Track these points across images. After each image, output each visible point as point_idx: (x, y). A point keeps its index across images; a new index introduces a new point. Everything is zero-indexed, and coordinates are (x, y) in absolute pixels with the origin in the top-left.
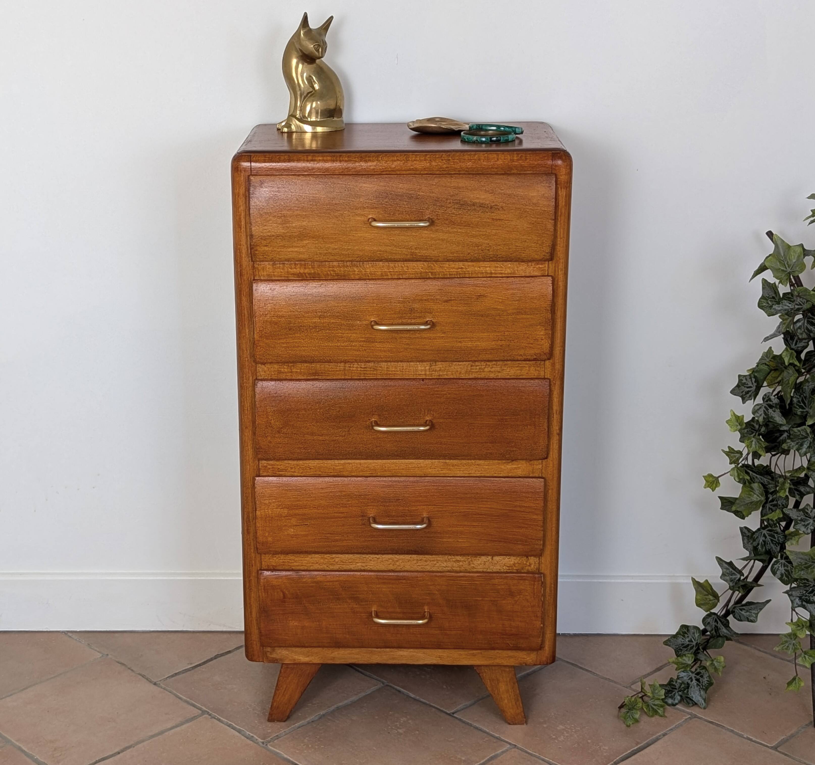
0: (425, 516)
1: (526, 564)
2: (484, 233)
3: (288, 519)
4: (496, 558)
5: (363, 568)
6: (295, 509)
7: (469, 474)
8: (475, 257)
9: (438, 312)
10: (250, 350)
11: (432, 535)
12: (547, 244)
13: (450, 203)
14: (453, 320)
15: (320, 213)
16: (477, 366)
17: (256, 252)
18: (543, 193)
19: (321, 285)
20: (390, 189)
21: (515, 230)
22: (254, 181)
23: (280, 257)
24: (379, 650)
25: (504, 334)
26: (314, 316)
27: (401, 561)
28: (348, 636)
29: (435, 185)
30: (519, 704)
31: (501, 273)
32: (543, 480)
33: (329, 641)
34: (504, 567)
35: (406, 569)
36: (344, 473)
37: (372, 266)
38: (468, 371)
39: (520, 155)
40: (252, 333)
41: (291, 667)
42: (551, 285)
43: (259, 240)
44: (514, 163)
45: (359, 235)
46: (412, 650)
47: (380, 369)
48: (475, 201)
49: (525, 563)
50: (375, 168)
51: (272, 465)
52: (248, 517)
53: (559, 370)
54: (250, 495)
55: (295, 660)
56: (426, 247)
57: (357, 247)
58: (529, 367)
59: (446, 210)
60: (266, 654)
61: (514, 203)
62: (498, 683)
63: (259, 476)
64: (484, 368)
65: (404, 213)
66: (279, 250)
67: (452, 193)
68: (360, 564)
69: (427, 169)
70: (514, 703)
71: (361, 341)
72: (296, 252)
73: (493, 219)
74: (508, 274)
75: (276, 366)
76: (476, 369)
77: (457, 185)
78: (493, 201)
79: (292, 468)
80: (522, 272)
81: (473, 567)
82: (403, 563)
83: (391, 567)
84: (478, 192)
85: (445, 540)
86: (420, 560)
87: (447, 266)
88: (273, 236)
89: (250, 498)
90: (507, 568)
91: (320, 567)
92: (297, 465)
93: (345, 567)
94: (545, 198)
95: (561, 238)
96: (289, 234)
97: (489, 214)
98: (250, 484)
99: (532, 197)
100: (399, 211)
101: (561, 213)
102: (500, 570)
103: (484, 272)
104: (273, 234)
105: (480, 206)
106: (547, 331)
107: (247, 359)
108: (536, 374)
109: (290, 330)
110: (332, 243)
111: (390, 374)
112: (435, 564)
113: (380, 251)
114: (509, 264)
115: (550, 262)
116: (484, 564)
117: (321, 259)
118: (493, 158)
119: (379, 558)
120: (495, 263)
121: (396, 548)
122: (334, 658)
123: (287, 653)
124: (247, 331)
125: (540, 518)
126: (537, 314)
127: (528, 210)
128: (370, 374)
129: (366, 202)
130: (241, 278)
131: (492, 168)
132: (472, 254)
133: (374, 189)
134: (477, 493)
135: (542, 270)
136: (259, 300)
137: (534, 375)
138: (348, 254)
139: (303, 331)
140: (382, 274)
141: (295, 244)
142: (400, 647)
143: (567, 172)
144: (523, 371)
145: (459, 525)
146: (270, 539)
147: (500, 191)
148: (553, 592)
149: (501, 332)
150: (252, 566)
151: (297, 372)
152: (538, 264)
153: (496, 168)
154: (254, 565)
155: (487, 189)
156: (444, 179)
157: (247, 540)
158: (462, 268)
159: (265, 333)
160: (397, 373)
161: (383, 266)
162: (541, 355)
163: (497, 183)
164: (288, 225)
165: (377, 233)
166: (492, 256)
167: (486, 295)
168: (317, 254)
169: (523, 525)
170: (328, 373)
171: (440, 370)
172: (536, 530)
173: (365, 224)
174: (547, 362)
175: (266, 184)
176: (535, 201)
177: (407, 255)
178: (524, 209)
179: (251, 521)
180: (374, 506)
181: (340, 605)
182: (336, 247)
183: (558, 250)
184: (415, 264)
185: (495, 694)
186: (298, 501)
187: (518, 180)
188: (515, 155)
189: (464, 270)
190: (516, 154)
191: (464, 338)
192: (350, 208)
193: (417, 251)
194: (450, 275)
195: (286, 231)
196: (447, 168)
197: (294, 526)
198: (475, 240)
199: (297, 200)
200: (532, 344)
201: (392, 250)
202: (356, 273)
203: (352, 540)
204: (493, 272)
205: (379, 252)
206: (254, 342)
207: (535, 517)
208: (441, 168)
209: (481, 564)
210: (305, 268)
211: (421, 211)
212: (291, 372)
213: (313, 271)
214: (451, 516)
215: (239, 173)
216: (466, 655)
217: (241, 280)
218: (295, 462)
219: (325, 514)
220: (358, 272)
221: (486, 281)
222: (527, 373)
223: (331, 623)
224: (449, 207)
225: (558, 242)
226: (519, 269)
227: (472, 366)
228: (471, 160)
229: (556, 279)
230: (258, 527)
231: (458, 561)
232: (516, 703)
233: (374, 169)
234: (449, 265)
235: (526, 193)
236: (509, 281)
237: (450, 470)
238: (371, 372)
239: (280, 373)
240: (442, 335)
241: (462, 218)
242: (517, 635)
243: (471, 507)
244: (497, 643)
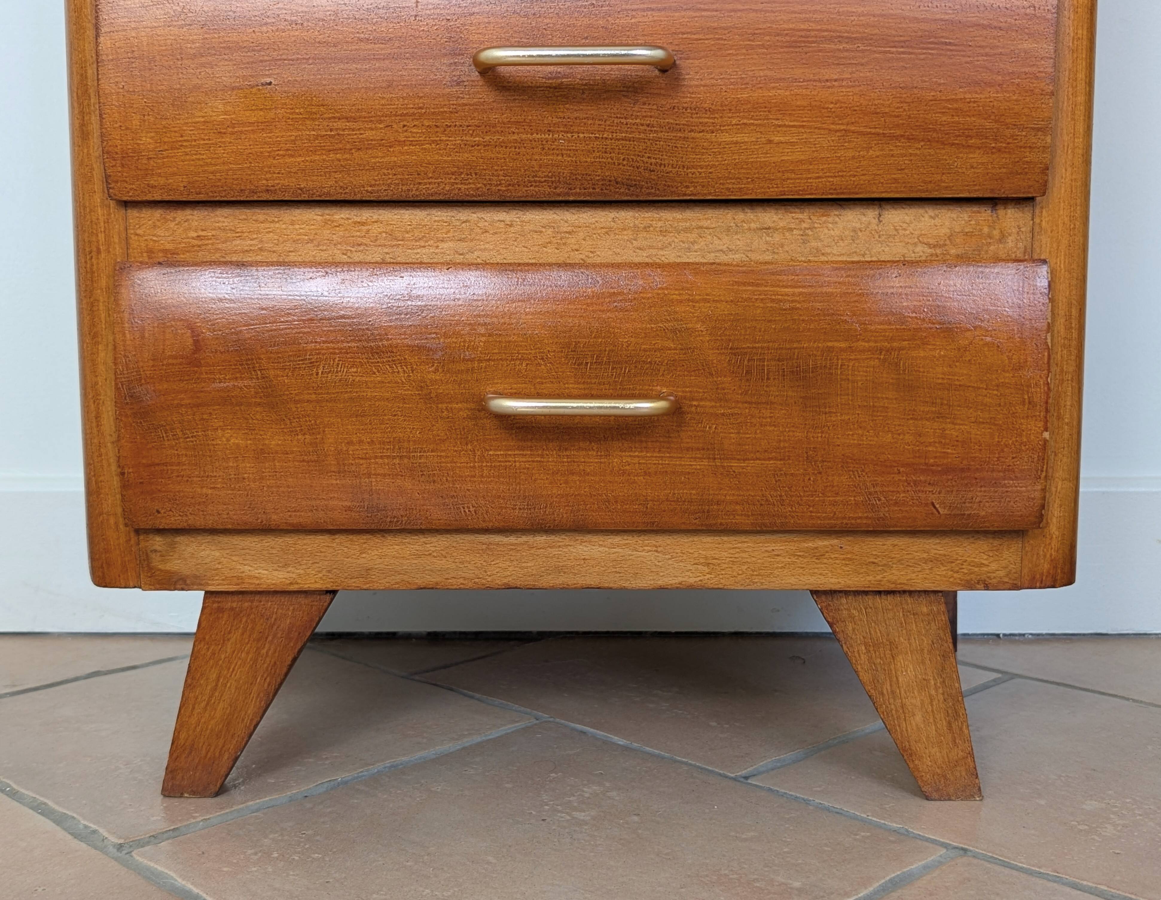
3: (203, 65)
4: (893, 218)
5: (459, 259)
27: (581, 235)
28: (408, 484)
30: (961, 730)
33: (348, 504)
34: (919, 249)
41: (232, 609)
49: (986, 230)
60: (148, 559)
62: (893, 657)
68: (451, 244)
81: (818, 248)
85: (726, 138)
90: (929, 251)
102: (904, 255)
112: (694, 243)
116: (855, 237)
121: (567, 173)
123: (217, 554)
146: (147, 140)
150: (99, 251)
185: (882, 694)
209: (841, 238)
232: (947, 727)
242: (962, 470)
243: (815, 11)
244: (896, 503)
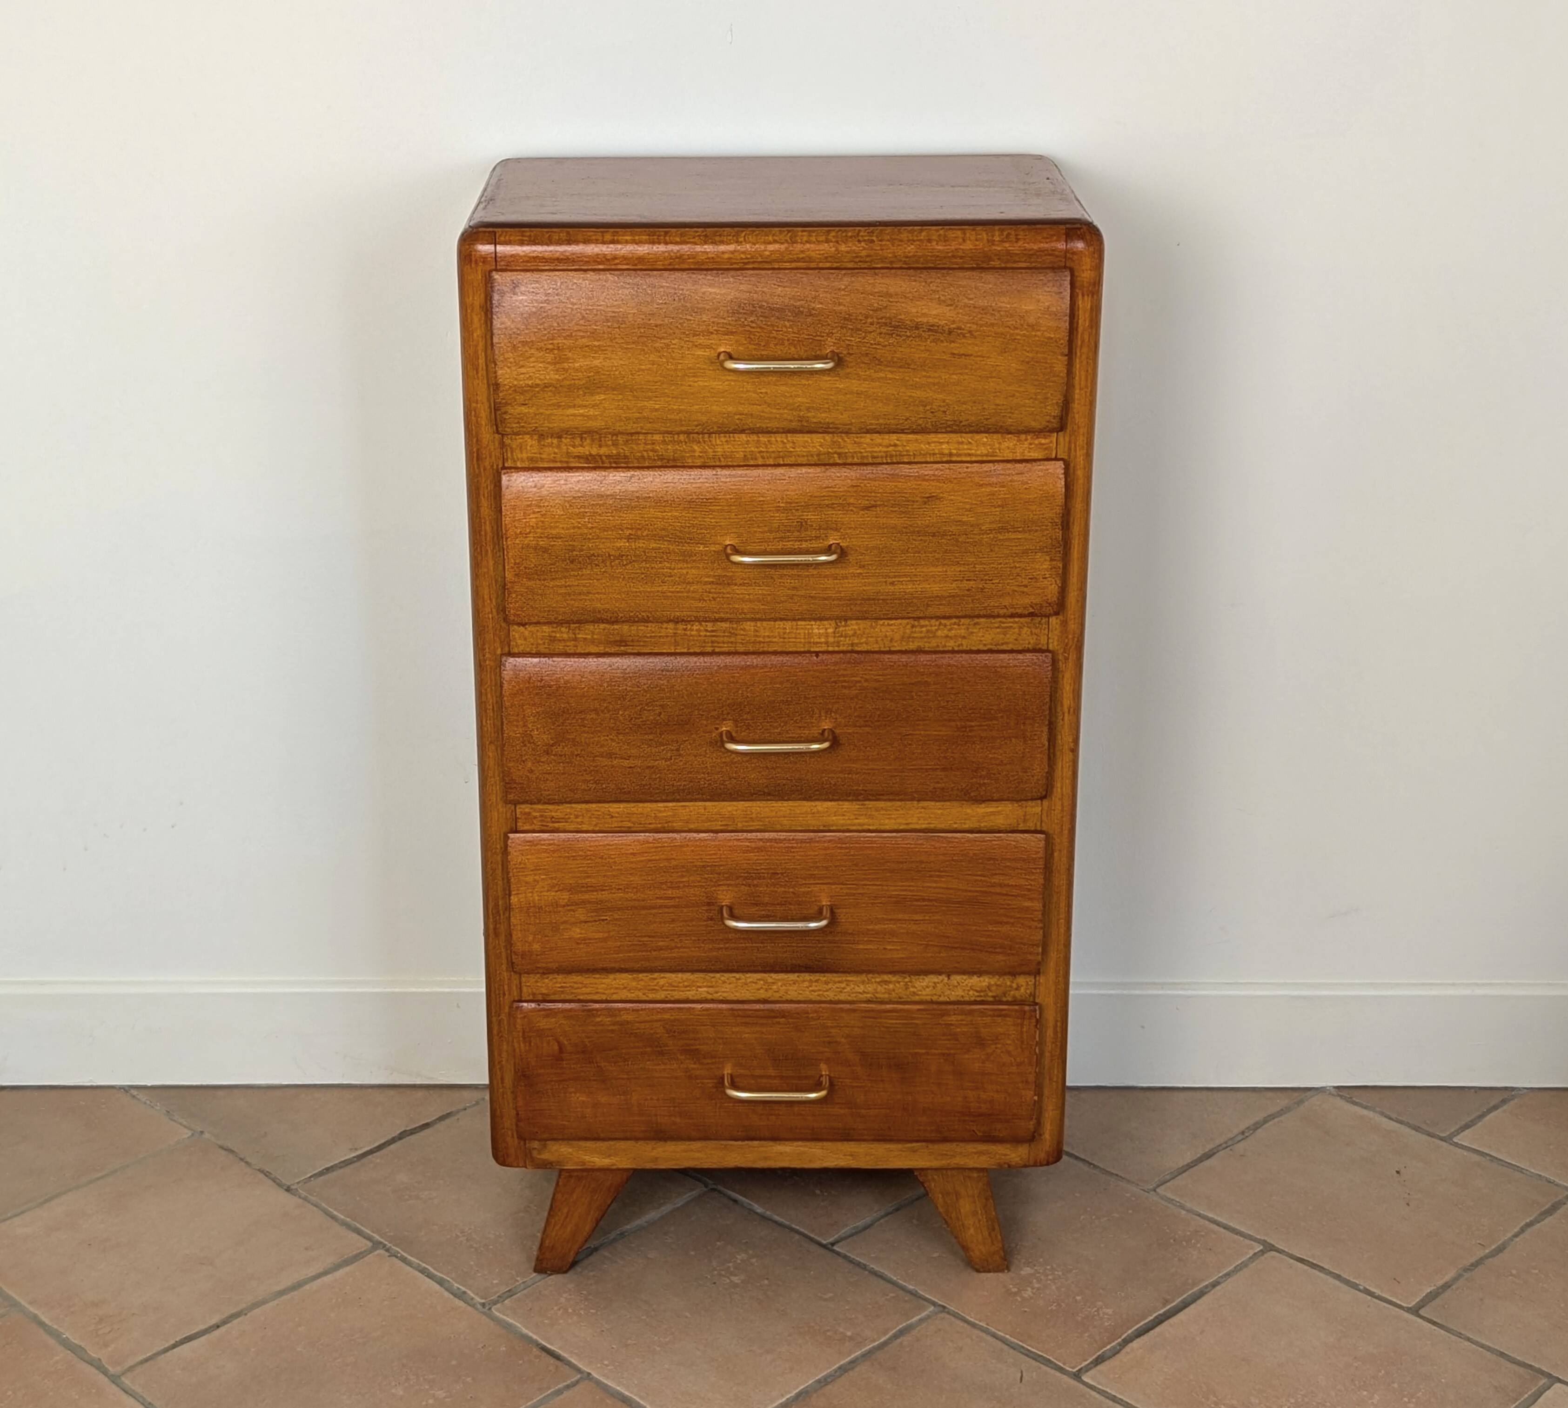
0: (824, 903)
1: (1011, 986)
2: (936, 381)
3: (570, 910)
4: (956, 979)
5: (709, 997)
6: (582, 892)
7: (907, 824)
8: (920, 425)
9: (850, 528)
10: (497, 598)
11: (837, 939)
12: (1054, 401)
13: (872, 324)
14: (879, 542)
15: (628, 343)
16: (922, 626)
17: (505, 416)
18: (1047, 304)
19: (631, 477)
20: (760, 298)
21: (994, 375)
22: (500, 281)
23: (551, 426)
24: (740, 1143)
25: (974, 567)
26: (618, 536)
27: (780, 984)
28: (678, 1119)
29: (844, 290)
30: (996, 1236)
31: (970, 455)
32: (1043, 836)
33: (644, 1128)
34: (971, 993)
35: (789, 997)
36: (675, 824)
37: (726, 441)
38: (907, 635)
39: (1005, 233)
40: (501, 568)
41: (577, 1175)
42: (1062, 476)
43: (510, 394)
44: (994, 247)
45: (701, 383)
46: (800, 1143)
47: (742, 632)
48: (920, 320)
49: (1009, 983)
50: (731, 256)
51: (540, 810)
52: (496, 905)
53: (1074, 634)
54: (500, 867)
55: (584, 1163)
56: (826, 406)
57: (697, 407)
58: (1020, 628)
59: (864, 338)
60: (531, 1154)
61: (993, 325)
62: (957, 1199)
63: (516, 832)
64: (937, 630)
65: (786, 343)
66: (548, 412)
67: (876, 305)
68: (705, 989)
69: (830, 259)
70: (986, 1233)
71: (706, 583)
72: (582, 415)
73: (954, 354)
74: (982, 456)
75: (546, 628)
76: (921, 632)
77: (885, 290)
78: (954, 321)
79: (577, 817)
80: (1008, 451)
81: (914, 993)
82: (784, 987)
83: (762, 995)
84: (924, 303)
85: (861, 947)
86: (817, 981)
87: (868, 440)
88: (537, 385)
89: (499, 872)
90: (977, 994)
91: (631, 996)
92: (588, 810)
93: (677, 995)
94: (1050, 315)
95: (1081, 389)
96: (568, 383)
97: (945, 344)
98: (498, 846)
99: (1026, 312)
100: (775, 338)
101: (1083, 341)
102: (962, 997)
103: (937, 451)
104: (538, 382)
105: (929, 330)
106: (1054, 563)
107: (490, 616)
108: (1032, 642)
109: (572, 562)
110: (650, 399)
111: (760, 642)
112: (844, 988)
113: (740, 414)
114: (984, 438)
115: (1061, 434)
116: (934, 988)
117: (629, 428)
118: (956, 237)
119: (739, 979)
120: (959, 435)
121: (772, 961)
122: (657, 1158)
123: (570, 1150)
124: (491, 563)
125: (1038, 905)
126: (1036, 531)
127: (1018, 337)
128: (724, 643)
129: (713, 322)
130: (479, 465)
131: (953, 256)
132: (913, 419)
133: (729, 298)
134: (922, 862)
135: (1046, 449)
136: (514, 508)
137: (1029, 643)
138: (681, 420)
139: (596, 565)
140: (745, 456)
141: (578, 401)
142: (775, 1139)
143: (1093, 264)
144: (1008, 636)
145: (887, 920)
146: (536, 947)
147: (966, 301)
148: (1059, 1035)
149: (968, 565)
150: (504, 994)
151: (585, 639)
152: (1038, 438)
153: (961, 257)
154: (507, 993)
155: (943, 298)
156: (860, 279)
157: (494, 947)
158: (895, 445)
159: (525, 568)
160: (774, 640)
161: (748, 442)
162: (1041, 607)
163: (960, 286)
164: (566, 365)
165: (735, 381)
166: (949, 423)
167: (941, 495)
168: (621, 420)
169: (1005, 920)
170: (644, 642)
171: (853, 635)
172: (1030, 927)
173: (712, 363)
174: (1053, 620)
175: (523, 289)
176: (1031, 320)
177: (791, 421)
178: (1012, 335)
179: (501, 912)
180: (729, 885)
181: (666, 1064)
182: (657, 407)
183: (1075, 411)
184: (807, 437)
185: (951, 1218)
186: (588, 877)
187: (1001, 280)
188: (997, 233)
189: (900, 448)
190: (999, 230)
191: (899, 576)
192: (684, 333)
193: (809, 414)
194: (873, 457)
195: (563, 377)
196: (867, 256)
197: (581, 922)
198: (918, 393)
199: (583, 317)
200: (1026, 586)
201: (763, 412)
202: (697, 454)
203: (689, 948)
204: (954, 451)
205: (737, 417)
206: (505, 585)
207: (1028, 904)
208: (857, 257)
209: (927, 987)
210: (600, 446)
211: (817, 338)
212: (575, 639)
213: (614, 452)
214: (872, 904)
215: (473, 265)
216: (901, 1151)
217: (479, 468)
218: (584, 806)
219: (639, 900)
220: (701, 452)
221: (942, 470)
222: (1016, 640)
223: (649, 1098)
224: (871, 332)
225: (1076, 396)
226: (1003, 447)
227: (913, 626)
228: (914, 241)
229: (1072, 465)
230: (514, 926)
231: (887, 982)
232: (990, 1234)
233: (730, 258)
234: (872, 440)
235: (1015, 305)
236: (985, 469)
237: (871, 817)
238: (726, 639)
239: (554, 641)
240: (858, 571)
241: (895, 352)
242: (989, 1115)
243: (910, 886)
244: (953, 1130)
